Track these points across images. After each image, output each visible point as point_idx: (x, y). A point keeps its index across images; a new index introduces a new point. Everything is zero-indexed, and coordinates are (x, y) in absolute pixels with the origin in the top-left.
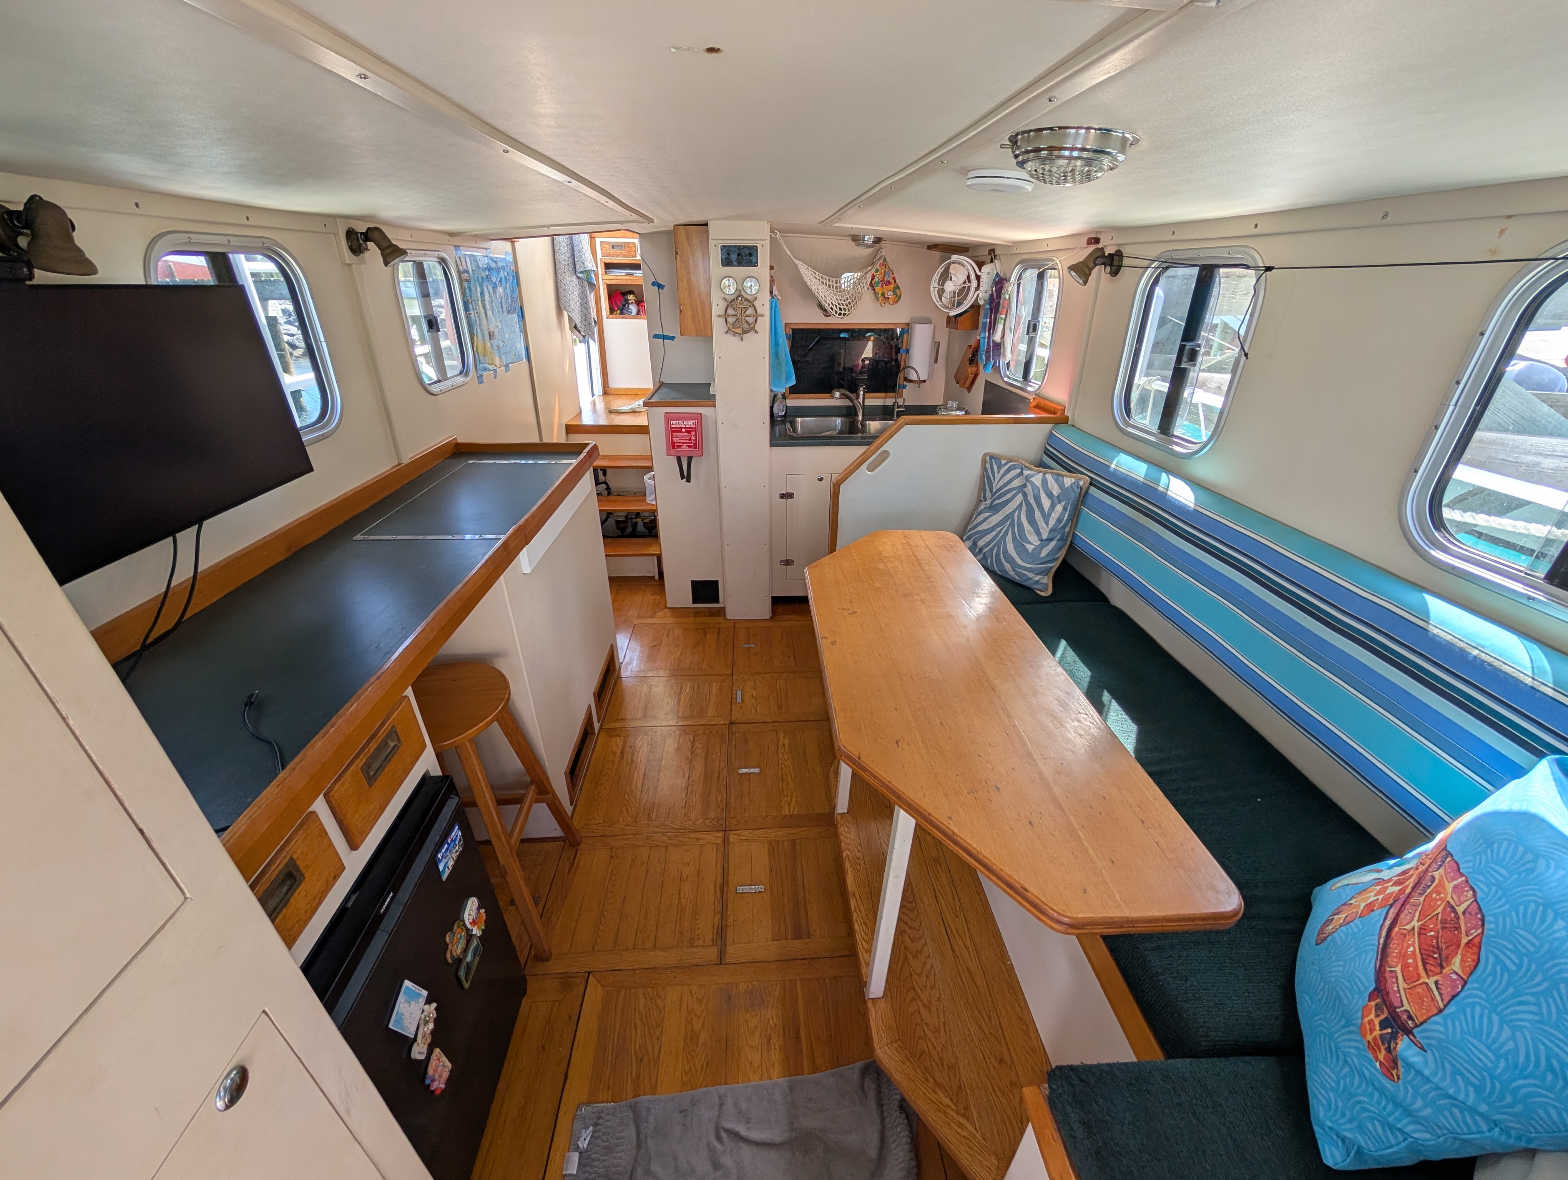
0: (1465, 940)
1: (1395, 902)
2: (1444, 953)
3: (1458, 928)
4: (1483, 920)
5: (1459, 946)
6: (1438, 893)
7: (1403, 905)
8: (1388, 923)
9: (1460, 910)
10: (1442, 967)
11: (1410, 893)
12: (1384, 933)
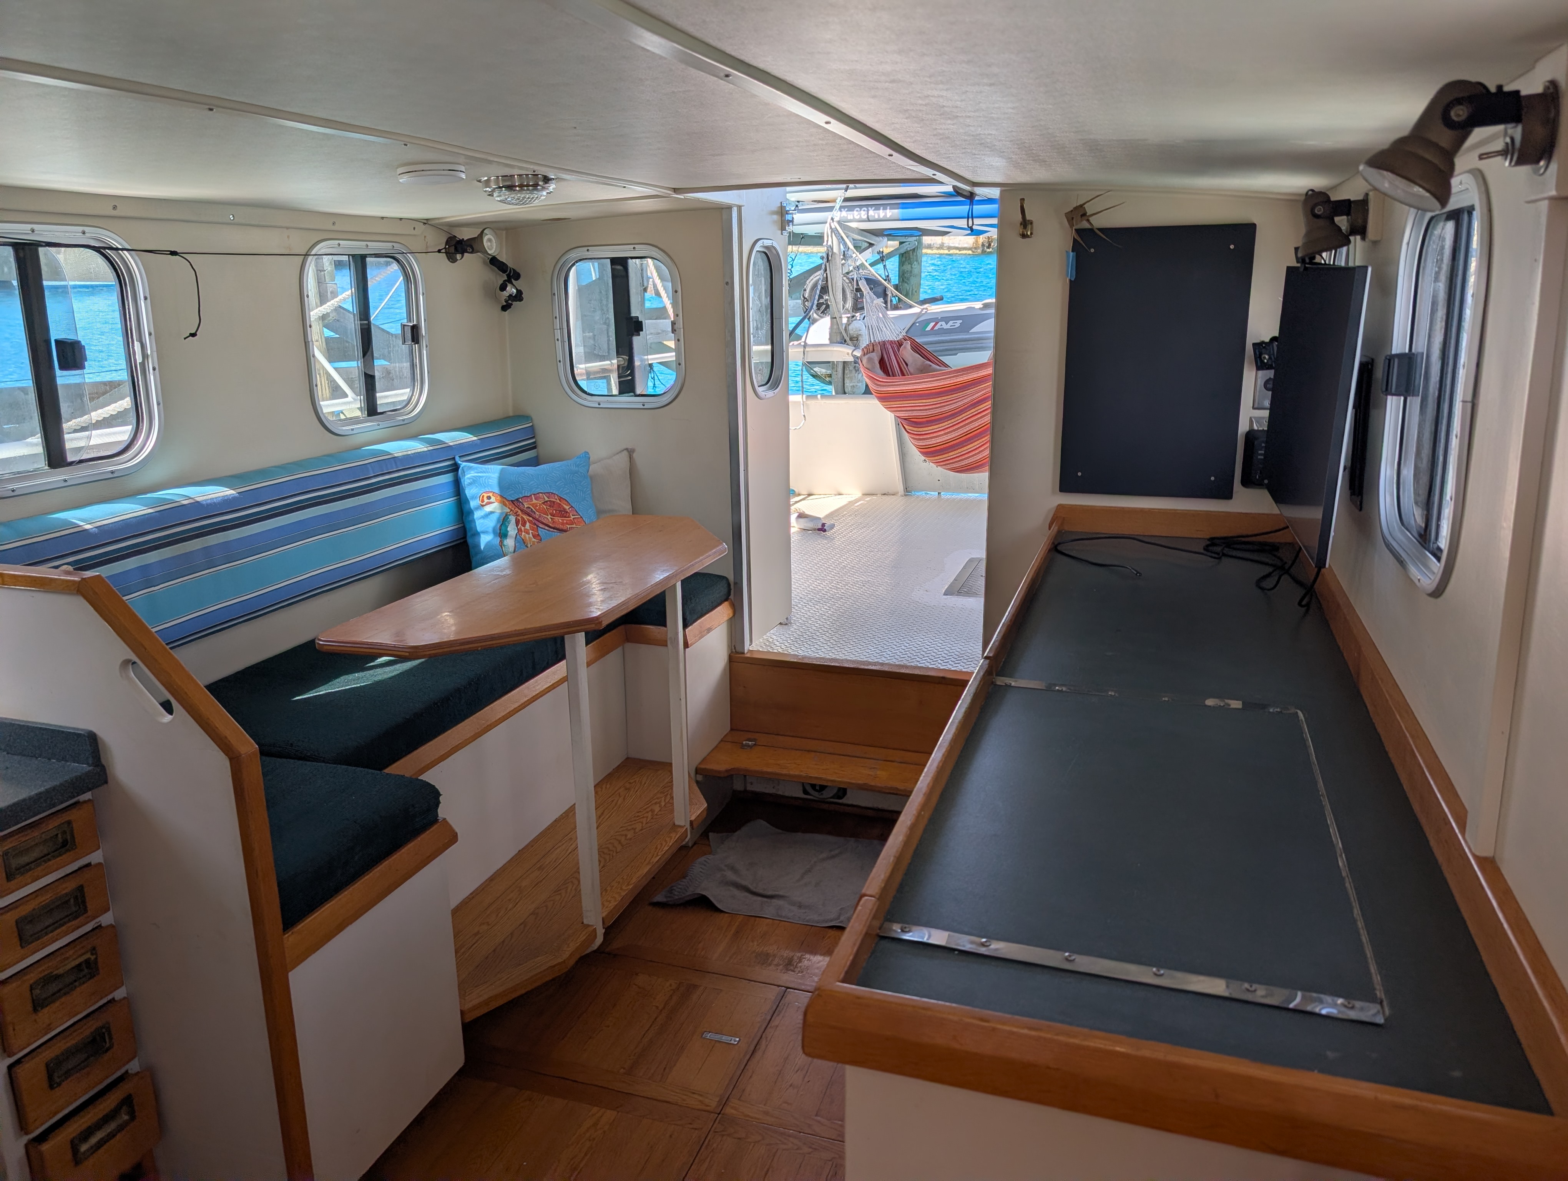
0: (558, 501)
1: (536, 525)
2: (562, 510)
3: (554, 502)
4: (552, 493)
5: (560, 504)
6: (537, 506)
7: (538, 521)
8: (547, 528)
9: (547, 499)
10: (567, 512)
11: (533, 518)
12: (552, 530)
